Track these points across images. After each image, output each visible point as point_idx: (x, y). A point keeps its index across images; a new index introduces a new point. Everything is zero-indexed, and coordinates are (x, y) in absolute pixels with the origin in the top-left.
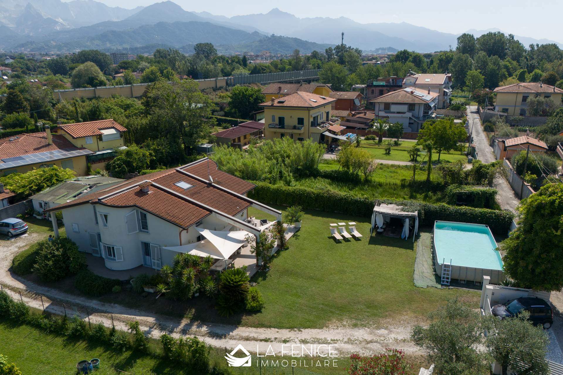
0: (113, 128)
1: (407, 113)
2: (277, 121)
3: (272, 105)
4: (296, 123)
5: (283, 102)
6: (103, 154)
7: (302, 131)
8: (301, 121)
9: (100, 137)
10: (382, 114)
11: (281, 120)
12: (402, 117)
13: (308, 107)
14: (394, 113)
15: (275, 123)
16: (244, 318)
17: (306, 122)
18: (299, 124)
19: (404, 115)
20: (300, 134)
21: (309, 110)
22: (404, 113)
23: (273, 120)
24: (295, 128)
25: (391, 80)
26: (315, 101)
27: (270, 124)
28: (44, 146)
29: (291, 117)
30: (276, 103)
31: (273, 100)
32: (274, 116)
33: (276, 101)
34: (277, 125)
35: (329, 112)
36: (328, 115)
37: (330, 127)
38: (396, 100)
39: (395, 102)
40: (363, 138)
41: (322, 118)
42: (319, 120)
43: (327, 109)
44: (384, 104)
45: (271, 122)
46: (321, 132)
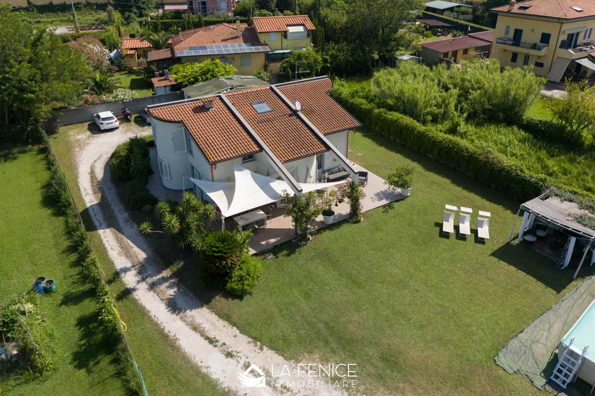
0: (302, 25)
2: (511, 35)
3: (509, 12)
4: (537, 39)
5: (526, 8)
8: (546, 38)
9: (285, 35)
11: (518, 33)
13: (559, 19)
15: (508, 37)
16: (217, 297)
17: (552, 40)
18: (542, 41)
20: (540, 57)
21: (562, 23)
23: (507, 32)
24: (534, 47)
26: (579, 9)
27: (500, 39)
28: (232, 38)
29: (533, 30)
30: (515, 9)
31: (512, 4)
32: (508, 28)
33: (517, 6)
34: (510, 40)
41: (589, 37)
42: (580, 39)
45: (503, 35)
46: (573, 58)
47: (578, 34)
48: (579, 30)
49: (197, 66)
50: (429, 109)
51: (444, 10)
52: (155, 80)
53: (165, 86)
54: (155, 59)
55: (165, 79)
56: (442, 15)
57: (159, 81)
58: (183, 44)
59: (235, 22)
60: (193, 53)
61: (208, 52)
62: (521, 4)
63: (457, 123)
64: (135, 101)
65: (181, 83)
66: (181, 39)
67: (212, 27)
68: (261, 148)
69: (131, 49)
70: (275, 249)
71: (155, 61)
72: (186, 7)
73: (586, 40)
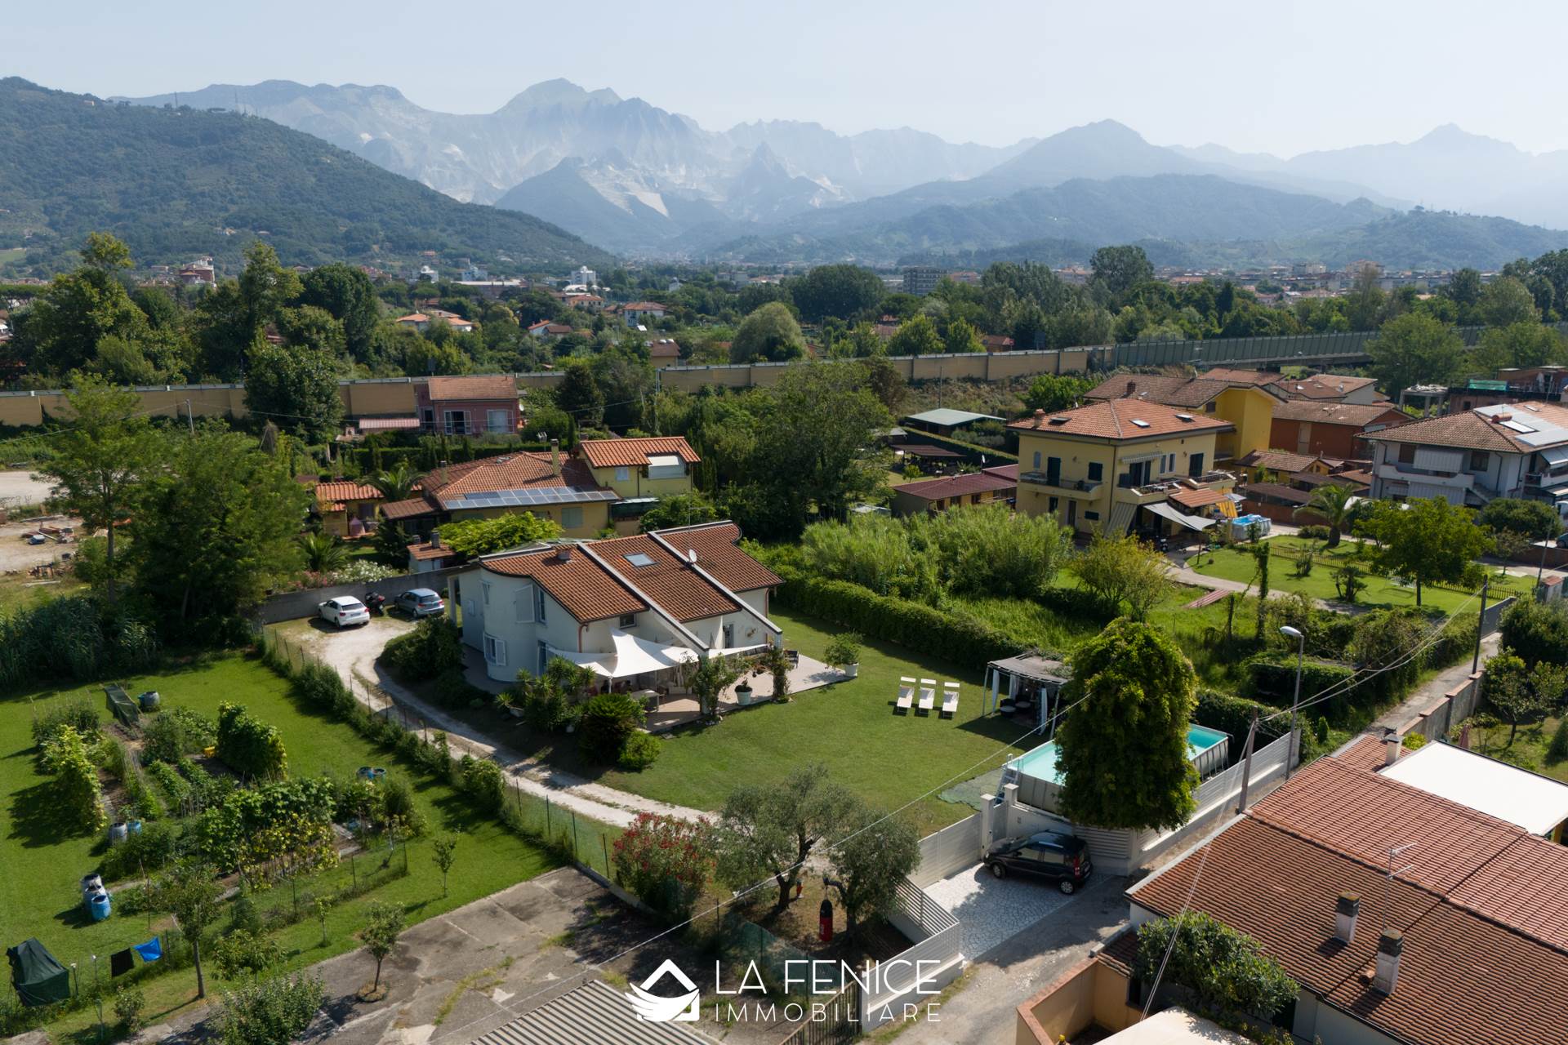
0: (675, 454)
1: (1460, 477)
2: (1044, 468)
3: (1034, 429)
4: (1083, 473)
5: (1061, 423)
6: (643, 504)
7: (1093, 494)
8: (1095, 471)
9: (644, 471)
10: (1388, 472)
11: (1054, 463)
12: (1443, 486)
13: (1109, 439)
14: (1423, 472)
15: (1039, 470)
17: (1106, 474)
18: (1090, 477)
19: (1449, 481)
20: (1091, 503)
21: (1115, 446)
22: (1449, 475)
23: (1037, 464)
24: (1080, 486)
25: (1541, 378)
26: (1142, 423)
27: (1029, 474)
28: (544, 478)
29: (1075, 459)
30: (1045, 424)
31: (1039, 417)
32: (1037, 455)
33: (1046, 420)
34: (1043, 476)
35: (1202, 455)
36: (1196, 462)
37: (1182, 494)
38: (1433, 438)
39: (1428, 441)
40: (1295, 531)
41: (1171, 469)
42: (1155, 472)
43: (1194, 446)
44: (1399, 445)
45: (1030, 468)
46: (1140, 502)
47: (1148, 463)
48: (1149, 458)
49: (490, 525)
50: (895, 579)
51: (953, 427)
52: (414, 549)
53: (433, 560)
54: (402, 515)
55: (433, 547)
56: (949, 437)
57: (421, 550)
58: (451, 489)
59: (549, 449)
60: (475, 504)
61: (503, 502)
62: (1054, 417)
63: (936, 593)
64: (387, 581)
65: (463, 553)
66: (446, 480)
67: (500, 459)
68: (647, 606)
69: (338, 502)
70: (675, 730)
71: (401, 519)
72: (415, 423)
73: (1167, 474)
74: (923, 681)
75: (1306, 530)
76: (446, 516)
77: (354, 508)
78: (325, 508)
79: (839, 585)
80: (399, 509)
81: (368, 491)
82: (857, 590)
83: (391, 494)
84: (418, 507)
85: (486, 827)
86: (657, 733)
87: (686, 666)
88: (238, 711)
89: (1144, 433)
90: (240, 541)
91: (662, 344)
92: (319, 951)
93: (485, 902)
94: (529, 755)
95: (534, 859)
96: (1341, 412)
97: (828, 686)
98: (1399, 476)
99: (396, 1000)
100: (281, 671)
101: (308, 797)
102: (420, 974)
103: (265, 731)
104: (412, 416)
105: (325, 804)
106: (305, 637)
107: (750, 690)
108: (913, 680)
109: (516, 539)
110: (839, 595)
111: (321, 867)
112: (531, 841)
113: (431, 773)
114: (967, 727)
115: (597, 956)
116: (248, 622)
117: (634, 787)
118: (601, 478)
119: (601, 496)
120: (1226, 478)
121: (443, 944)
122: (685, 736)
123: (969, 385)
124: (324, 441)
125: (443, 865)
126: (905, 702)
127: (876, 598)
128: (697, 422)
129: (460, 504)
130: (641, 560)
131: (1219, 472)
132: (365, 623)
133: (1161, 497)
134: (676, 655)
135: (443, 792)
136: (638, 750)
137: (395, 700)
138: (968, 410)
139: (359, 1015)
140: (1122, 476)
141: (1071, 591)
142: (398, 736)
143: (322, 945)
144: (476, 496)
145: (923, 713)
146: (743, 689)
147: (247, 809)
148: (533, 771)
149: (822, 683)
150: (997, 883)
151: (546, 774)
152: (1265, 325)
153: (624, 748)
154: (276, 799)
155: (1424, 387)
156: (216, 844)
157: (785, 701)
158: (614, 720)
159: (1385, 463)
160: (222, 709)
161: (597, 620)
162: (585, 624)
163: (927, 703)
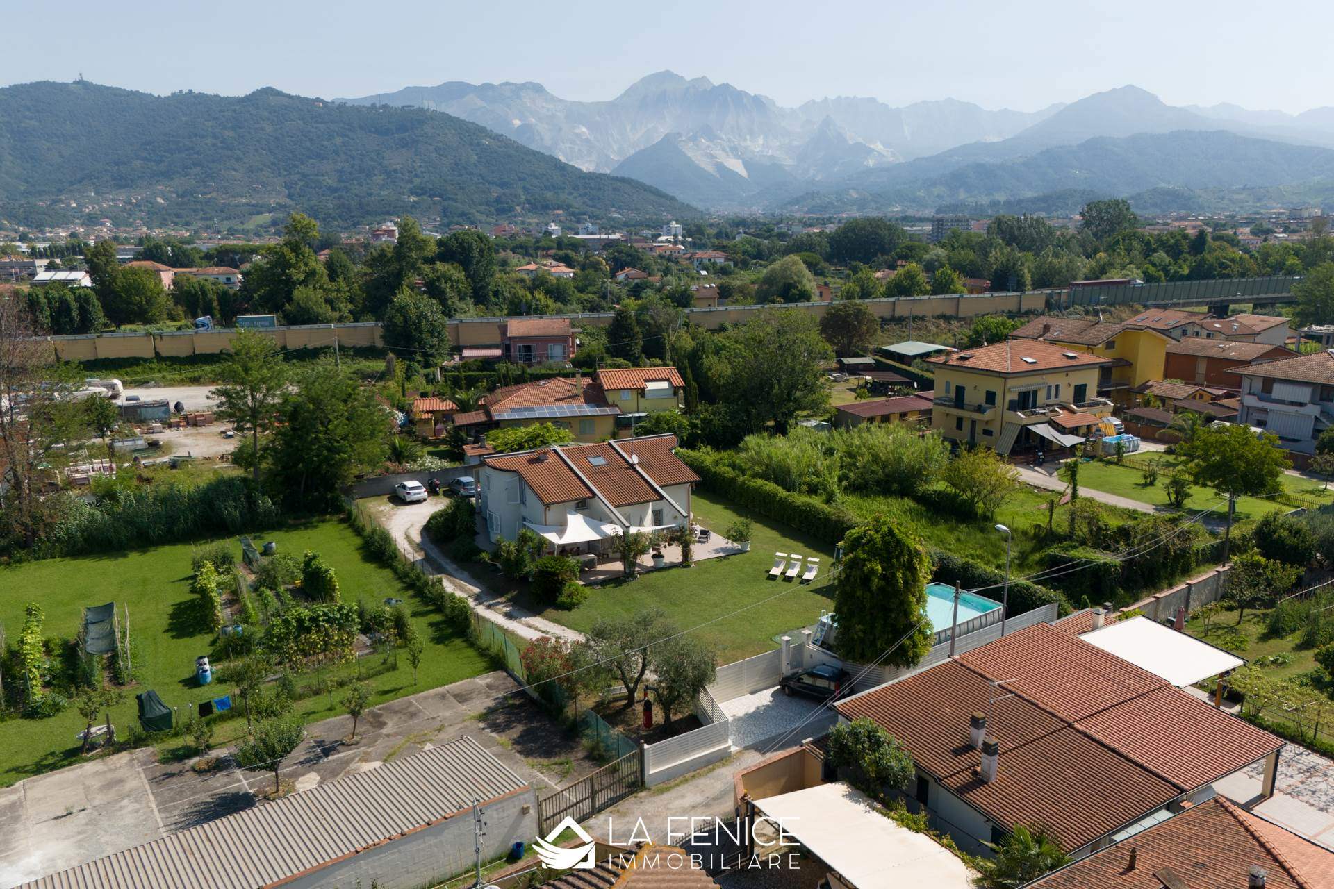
0: (668, 380)
1: (1310, 406)
2: (953, 394)
3: (944, 364)
4: (981, 398)
5: (966, 359)
6: (637, 417)
7: (988, 415)
8: (991, 397)
9: (642, 392)
10: (1252, 401)
11: (960, 391)
12: (1297, 414)
13: (1000, 373)
14: (1282, 402)
15: (949, 396)
17: (998, 399)
18: (987, 402)
19: (1301, 410)
20: (987, 422)
21: (1005, 378)
22: (1301, 405)
23: (948, 391)
24: (980, 409)
26: (1030, 360)
27: (940, 399)
28: (569, 397)
29: (975, 388)
30: (953, 359)
31: (948, 353)
32: (948, 384)
33: (956, 356)
34: (950, 400)
35: (1086, 385)
36: (1080, 393)
37: (1062, 417)
38: (1290, 375)
39: (1284, 376)
40: (1161, 448)
41: (1056, 396)
42: (1041, 398)
43: (1077, 379)
44: (1262, 379)
45: (943, 394)
46: (1024, 423)
47: (1035, 392)
48: (1034, 388)
49: (523, 432)
50: (807, 479)
51: (914, 357)
52: (467, 448)
53: (480, 456)
54: (465, 423)
55: (481, 447)
57: (473, 448)
58: (503, 404)
60: (516, 416)
61: (536, 414)
62: (962, 354)
63: (833, 491)
64: (443, 470)
66: (500, 399)
68: (594, 495)
69: (427, 412)
70: (603, 583)
71: (463, 426)
72: (498, 352)
73: (1053, 400)
74: (793, 556)
75: (1170, 448)
76: (497, 425)
77: (439, 416)
78: (418, 417)
79: (759, 482)
80: (463, 419)
81: (448, 405)
82: (770, 486)
83: (464, 407)
84: (476, 417)
85: (458, 642)
86: (590, 585)
87: (616, 538)
88: (314, 557)
89: (1030, 368)
90: (338, 442)
91: (705, 288)
92: (327, 713)
93: (440, 689)
94: (501, 596)
95: (482, 664)
96: (1234, 349)
97: (724, 557)
98: (1260, 404)
99: (365, 745)
100: (358, 531)
101: (342, 615)
102: (384, 731)
103: (327, 571)
104: (497, 347)
105: (353, 620)
106: (382, 508)
107: (662, 557)
108: (785, 555)
109: (538, 442)
110: (758, 491)
111: (343, 661)
112: (483, 652)
113: (434, 604)
114: (815, 591)
115: (496, 727)
116: (343, 498)
117: (563, 621)
118: (610, 398)
119: (608, 411)
120: (1105, 404)
121: (405, 714)
122: (609, 588)
123: (942, 322)
124: (436, 365)
125: (414, 663)
126: (776, 571)
127: (783, 493)
128: (700, 353)
129: (506, 416)
130: (599, 461)
131: (1100, 399)
132: (425, 500)
133: (1043, 419)
134: (610, 530)
135: (437, 618)
136: (570, 595)
137: (427, 555)
138: (933, 343)
139: (339, 752)
140: (1011, 402)
141: (940, 492)
142: (418, 578)
143: (330, 709)
144: (519, 410)
145: (790, 579)
146: (658, 556)
147: (300, 621)
148: (500, 606)
149: (721, 554)
150: (786, 699)
151: (508, 609)
152: (1227, 267)
153: (561, 594)
154: (319, 615)
155: (1318, 328)
156: (279, 641)
157: (688, 566)
158: (555, 574)
159: (1249, 394)
160: (306, 556)
161: (556, 503)
162: (548, 506)
163: (792, 573)
